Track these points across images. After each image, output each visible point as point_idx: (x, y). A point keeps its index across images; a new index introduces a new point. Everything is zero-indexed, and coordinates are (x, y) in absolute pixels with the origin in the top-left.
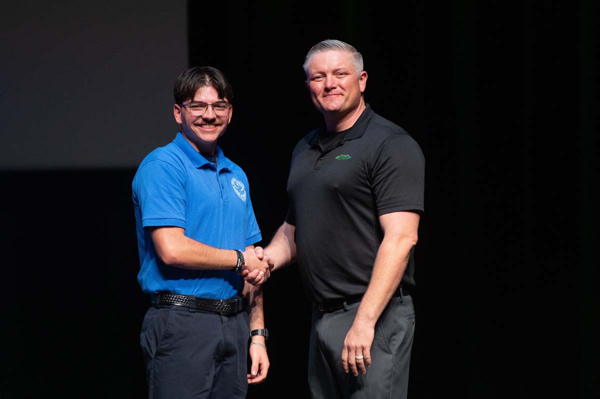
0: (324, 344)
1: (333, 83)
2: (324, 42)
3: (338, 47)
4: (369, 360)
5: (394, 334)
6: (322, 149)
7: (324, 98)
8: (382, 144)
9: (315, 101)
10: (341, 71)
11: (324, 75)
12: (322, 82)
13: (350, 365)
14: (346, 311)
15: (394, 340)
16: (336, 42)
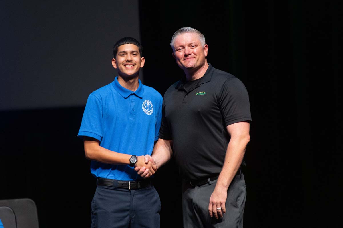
0: (197, 205)
1: (189, 52)
2: (182, 29)
3: (190, 30)
4: (225, 210)
5: (238, 197)
6: (186, 91)
7: (184, 61)
8: (224, 84)
9: (179, 63)
10: (193, 45)
11: (183, 47)
12: (183, 51)
13: (213, 213)
14: (210, 184)
15: (239, 200)
16: (189, 28)
